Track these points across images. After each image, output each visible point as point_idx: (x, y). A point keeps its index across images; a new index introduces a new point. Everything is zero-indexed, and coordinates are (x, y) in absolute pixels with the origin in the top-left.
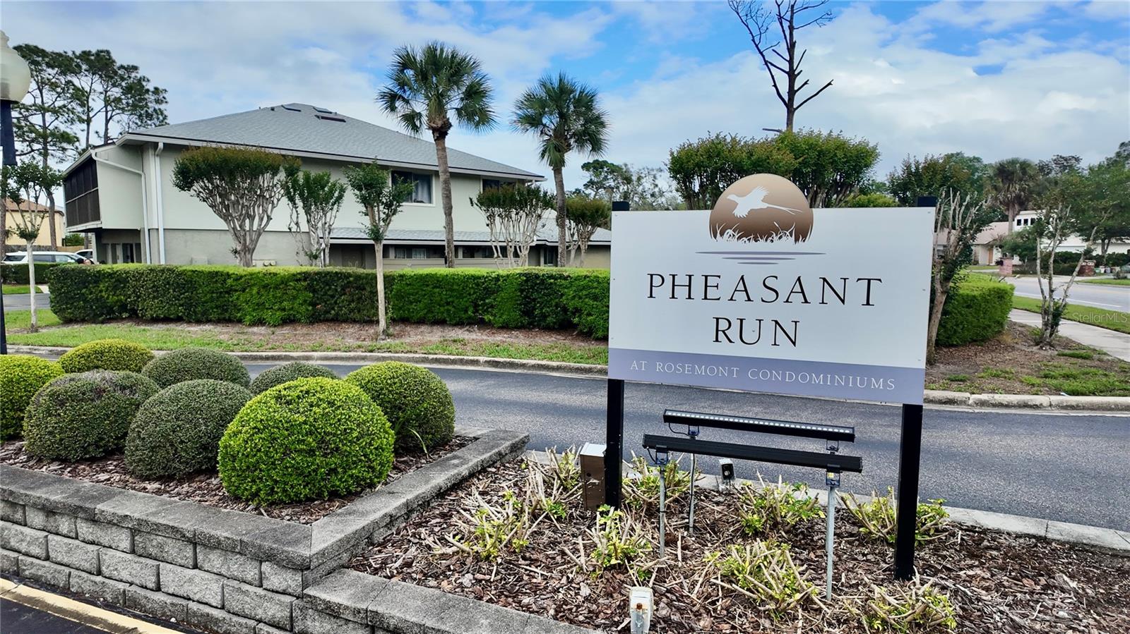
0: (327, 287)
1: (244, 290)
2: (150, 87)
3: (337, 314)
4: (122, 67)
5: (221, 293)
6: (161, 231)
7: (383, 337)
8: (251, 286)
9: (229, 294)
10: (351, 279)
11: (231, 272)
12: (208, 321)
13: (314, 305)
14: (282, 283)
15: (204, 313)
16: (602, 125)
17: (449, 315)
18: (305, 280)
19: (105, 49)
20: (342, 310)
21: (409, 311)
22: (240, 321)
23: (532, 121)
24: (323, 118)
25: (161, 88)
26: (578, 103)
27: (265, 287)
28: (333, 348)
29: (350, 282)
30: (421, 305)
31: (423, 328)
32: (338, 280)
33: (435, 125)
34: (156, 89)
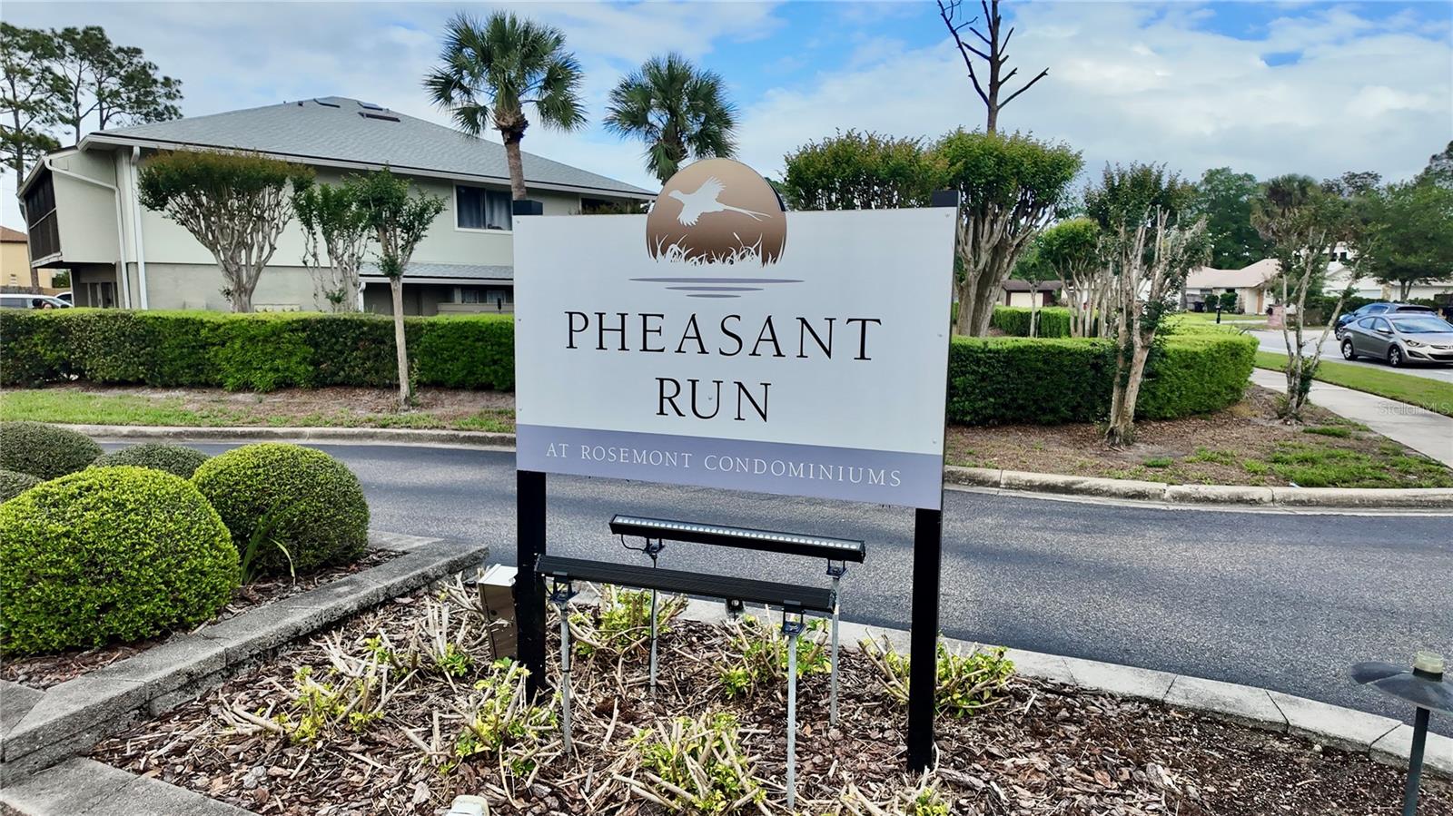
0: (334, 340)
1: (223, 344)
2: (159, 76)
3: (348, 376)
4: (120, 50)
5: (193, 347)
6: (141, 266)
7: (406, 407)
8: (232, 339)
9: (205, 349)
10: (365, 329)
11: (205, 320)
12: (179, 386)
13: (316, 363)
14: (274, 333)
15: (173, 374)
16: (728, 124)
17: (496, 377)
18: (304, 330)
19: (96, 25)
20: (353, 371)
21: (443, 372)
22: (220, 386)
23: (633, 119)
24: (368, 116)
25: (173, 78)
26: (694, 94)
27: (252, 339)
28: (335, 421)
29: (363, 333)
30: (460, 364)
31: (463, 396)
32: (348, 330)
33: (504, 124)
34: (167, 79)
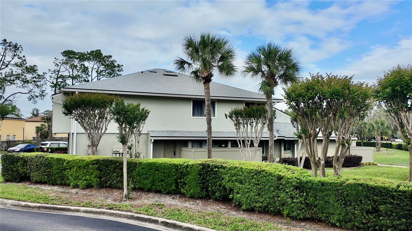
0: (107, 168)
1: (70, 169)
3: (111, 184)
5: (62, 170)
6: (75, 134)
7: (125, 199)
8: (73, 167)
9: (65, 170)
10: (118, 164)
11: (66, 159)
12: (57, 184)
13: (100, 178)
14: (87, 165)
15: (55, 180)
17: (163, 187)
18: (97, 164)
20: (113, 181)
21: (143, 184)
22: (69, 185)
27: (79, 167)
29: (117, 166)
30: (149, 181)
31: (151, 195)
32: (112, 165)
